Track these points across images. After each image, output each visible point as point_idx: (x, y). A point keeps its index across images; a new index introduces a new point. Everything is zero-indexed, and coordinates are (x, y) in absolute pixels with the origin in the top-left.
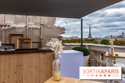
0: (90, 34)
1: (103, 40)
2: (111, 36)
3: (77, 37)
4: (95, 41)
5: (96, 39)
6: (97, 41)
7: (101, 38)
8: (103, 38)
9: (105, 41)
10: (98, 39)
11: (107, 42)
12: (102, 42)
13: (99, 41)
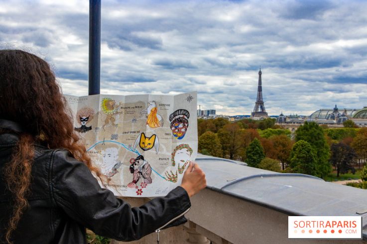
0: (260, 103)
1: (306, 123)
2: (336, 110)
3: (213, 112)
4: (278, 127)
5: (282, 119)
6: (283, 127)
7: (297, 117)
8: (305, 117)
9: (311, 127)
10: (288, 120)
11: (318, 131)
12: (301, 132)
13: (290, 129)
